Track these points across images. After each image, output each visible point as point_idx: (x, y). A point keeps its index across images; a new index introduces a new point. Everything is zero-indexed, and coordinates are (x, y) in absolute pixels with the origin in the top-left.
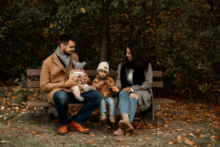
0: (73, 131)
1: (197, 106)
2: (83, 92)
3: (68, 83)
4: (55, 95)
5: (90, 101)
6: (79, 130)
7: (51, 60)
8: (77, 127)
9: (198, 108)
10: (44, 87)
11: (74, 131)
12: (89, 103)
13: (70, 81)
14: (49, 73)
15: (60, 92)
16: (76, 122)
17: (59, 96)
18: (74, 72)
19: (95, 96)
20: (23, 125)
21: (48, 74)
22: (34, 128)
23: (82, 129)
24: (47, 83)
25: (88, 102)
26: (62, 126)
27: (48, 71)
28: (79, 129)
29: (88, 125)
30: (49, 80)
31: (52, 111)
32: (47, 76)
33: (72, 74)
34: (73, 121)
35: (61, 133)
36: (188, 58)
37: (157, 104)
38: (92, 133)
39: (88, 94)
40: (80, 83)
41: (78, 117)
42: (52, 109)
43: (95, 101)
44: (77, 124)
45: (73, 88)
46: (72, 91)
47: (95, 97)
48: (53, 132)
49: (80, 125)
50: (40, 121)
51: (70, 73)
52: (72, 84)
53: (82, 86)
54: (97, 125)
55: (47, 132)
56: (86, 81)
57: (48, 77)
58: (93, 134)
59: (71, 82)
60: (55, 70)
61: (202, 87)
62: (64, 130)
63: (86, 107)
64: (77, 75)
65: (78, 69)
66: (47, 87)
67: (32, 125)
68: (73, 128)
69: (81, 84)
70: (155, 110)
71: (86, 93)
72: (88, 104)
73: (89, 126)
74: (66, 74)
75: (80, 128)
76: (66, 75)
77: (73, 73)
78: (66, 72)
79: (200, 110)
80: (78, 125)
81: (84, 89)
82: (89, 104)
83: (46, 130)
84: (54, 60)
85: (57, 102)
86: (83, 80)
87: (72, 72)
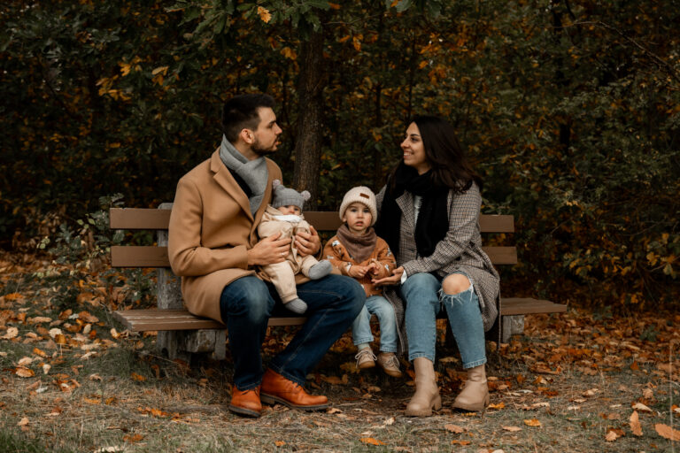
0: (273, 403)
1: (570, 318)
2: (304, 280)
3: (259, 251)
4: (229, 291)
5: (329, 310)
6: (293, 400)
7: (207, 175)
8: (287, 389)
9: (573, 322)
10: (185, 260)
11: (276, 403)
12: (324, 316)
13: (266, 247)
14: (201, 215)
15: (247, 281)
16: (283, 374)
17: (246, 295)
18: (277, 217)
19: (345, 294)
20: (112, 387)
21: (196, 217)
22: (150, 398)
23: (304, 399)
24: (195, 248)
25: (322, 313)
26: (244, 389)
27: (197, 209)
28: (297, 398)
29: (313, 385)
30: (199, 239)
31: (208, 342)
32: (193, 223)
33: (271, 222)
34: (273, 372)
35: (245, 412)
36: (528, 175)
37: (516, 316)
38: (338, 410)
39: (318, 288)
40: (295, 251)
41: (290, 359)
42: (207, 337)
43: (342, 308)
44: (286, 380)
45: (274, 269)
46: (269, 276)
47: (344, 297)
48: (215, 408)
49: (295, 385)
50: (162, 375)
51: (264, 218)
52: (272, 254)
53: (299, 261)
54: (340, 382)
55: (198, 410)
56: (313, 245)
57: (197, 228)
58: (339, 413)
59: (269, 248)
60: (220, 207)
61: (574, 260)
62: (250, 401)
63: (315, 328)
64: (289, 227)
65: (287, 207)
66: (192, 261)
67: (144, 390)
68: (272, 393)
69: (298, 255)
70: (510, 333)
71: (313, 282)
72: (322, 320)
73: (315, 388)
74: (252, 223)
75: (297, 393)
76: (249, 224)
77: (273, 219)
78: (251, 217)
79: (583, 328)
80: (291, 386)
81: (305, 271)
82: (326, 320)
83: (192, 404)
84: (215, 177)
85: (238, 314)
86: (306, 242)
87: (270, 216)
